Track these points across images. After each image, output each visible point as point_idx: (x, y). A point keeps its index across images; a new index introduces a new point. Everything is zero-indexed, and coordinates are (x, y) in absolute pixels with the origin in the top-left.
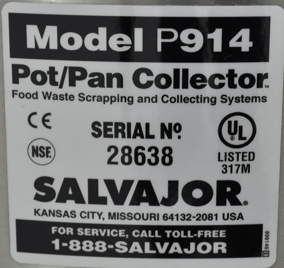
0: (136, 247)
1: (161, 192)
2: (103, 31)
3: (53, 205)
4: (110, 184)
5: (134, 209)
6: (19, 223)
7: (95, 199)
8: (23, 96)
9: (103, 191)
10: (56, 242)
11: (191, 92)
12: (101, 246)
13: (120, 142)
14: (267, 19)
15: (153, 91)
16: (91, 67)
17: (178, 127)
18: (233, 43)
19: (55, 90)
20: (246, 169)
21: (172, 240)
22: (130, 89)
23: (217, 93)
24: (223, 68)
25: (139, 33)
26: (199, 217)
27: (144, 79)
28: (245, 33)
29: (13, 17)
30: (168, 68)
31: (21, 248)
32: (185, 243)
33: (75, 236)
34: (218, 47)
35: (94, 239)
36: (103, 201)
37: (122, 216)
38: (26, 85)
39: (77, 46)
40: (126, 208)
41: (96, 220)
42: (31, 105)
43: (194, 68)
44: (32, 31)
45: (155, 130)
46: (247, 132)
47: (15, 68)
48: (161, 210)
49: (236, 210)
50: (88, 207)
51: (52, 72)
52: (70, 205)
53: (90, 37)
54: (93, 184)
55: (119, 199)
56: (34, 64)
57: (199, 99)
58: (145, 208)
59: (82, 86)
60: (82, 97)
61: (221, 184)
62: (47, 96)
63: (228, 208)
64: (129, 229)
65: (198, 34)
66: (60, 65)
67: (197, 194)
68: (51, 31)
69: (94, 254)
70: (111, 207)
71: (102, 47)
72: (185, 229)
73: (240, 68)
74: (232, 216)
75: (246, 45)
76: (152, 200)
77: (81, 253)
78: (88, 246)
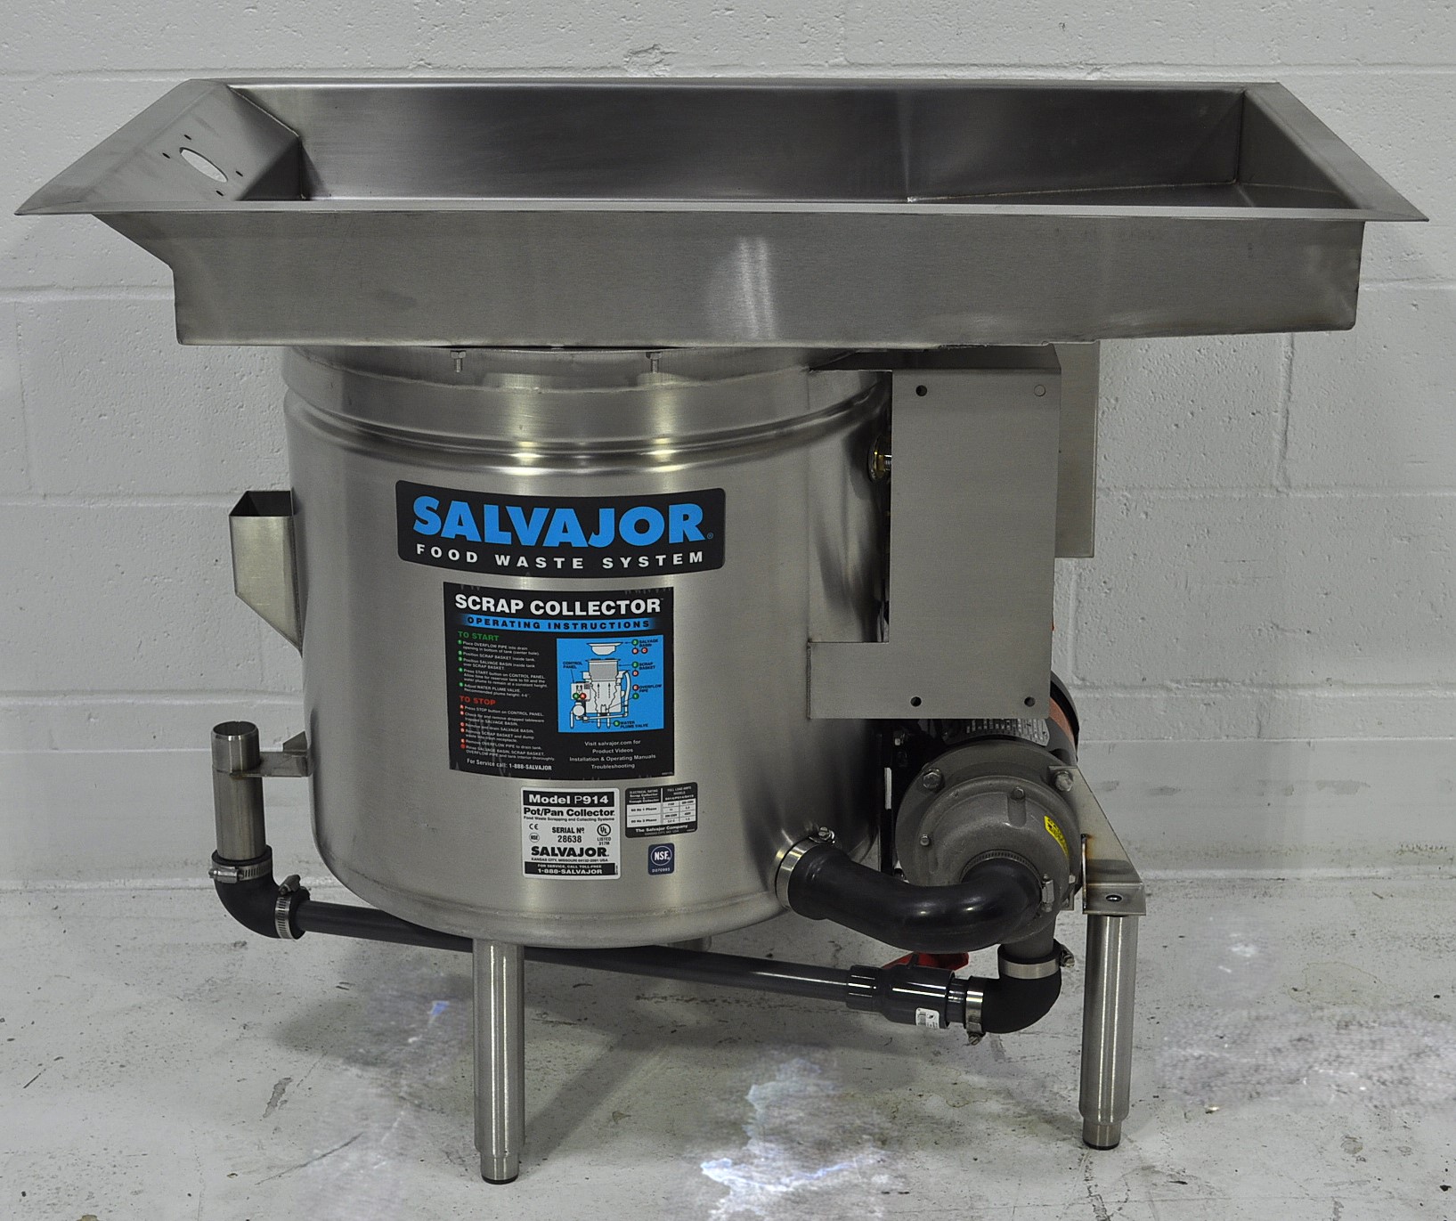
0: (569, 871)
1: (578, 852)
2: (556, 797)
3: (538, 857)
4: (559, 849)
5: (568, 858)
6: (526, 863)
7: (554, 854)
8: (528, 818)
9: (557, 851)
10: (540, 870)
11: (587, 817)
12: (556, 871)
13: (562, 834)
14: (613, 793)
15: (574, 817)
16: (552, 809)
17: (583, 829)
18: (601, 801)
19: (539, 816)
20: (608, 843)
21: (582, 869)
22: (566, 816)
23: (596, 817)
24: (598, 809)
25: (568, 797)
26: (592, 860)
27: (570, 813)
28: (605, 797)
29: (524, 791)
30: (579, 809)
31: (526, 873)
32: (587, 870)
33: (547, 868)
34: (596, 802)
35: (554, 869)
36: (557, 855)
37: (564, 860)
38: (529, 814)
39: (547, 801)
40: (565, 857)
41: (554, 862)
42: (531, 822)
43: (588, 809)
44: (531, 796)
45: (575, 830)
46: (608, 831)
47: (525, 809)
48: (578, 858)
49: (605, 858)
50: (551, 857)
51: (538, 810)
52: (545, 857)
53: (552, 799)
54: (553, 849)
55: (562, 855)
56: (532, 808)
57: (590, 820)
58: (572, 857)
59: (549, 815)
60: (549, 819)
61: (599, 849)
62: (536, 818)
63: (602, 857)
64: (566, 865)
65: (589, 798)
66: (541, 808)
67: (591, 852)
68: (538, 796)
69: (554, 874)
70: (559, 857)
71: (556, 802)
72: (587, 865)
73: (604, 809)
74: (603, 860)
75: (606, 801)
76: (575, 855)
77: (549, 874)
78: (551, 871)
